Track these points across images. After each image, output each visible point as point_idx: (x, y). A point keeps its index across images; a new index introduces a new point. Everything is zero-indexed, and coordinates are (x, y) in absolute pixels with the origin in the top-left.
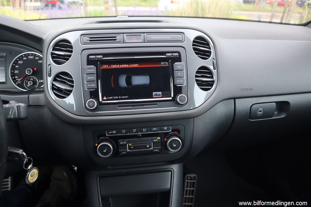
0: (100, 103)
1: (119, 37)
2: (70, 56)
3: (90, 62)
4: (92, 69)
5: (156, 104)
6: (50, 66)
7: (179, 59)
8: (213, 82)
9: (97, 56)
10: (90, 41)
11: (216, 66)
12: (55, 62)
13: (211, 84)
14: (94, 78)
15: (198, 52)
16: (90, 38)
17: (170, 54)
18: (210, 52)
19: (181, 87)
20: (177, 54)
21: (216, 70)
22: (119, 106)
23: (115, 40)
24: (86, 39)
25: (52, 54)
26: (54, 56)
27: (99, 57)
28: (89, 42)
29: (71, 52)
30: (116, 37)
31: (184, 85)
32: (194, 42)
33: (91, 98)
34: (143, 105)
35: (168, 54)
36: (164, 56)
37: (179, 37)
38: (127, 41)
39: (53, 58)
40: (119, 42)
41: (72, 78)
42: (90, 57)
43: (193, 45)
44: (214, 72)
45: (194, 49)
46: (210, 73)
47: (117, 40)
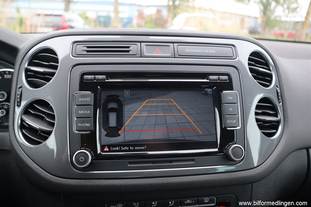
0: (96, 157)
1: (133, 48)
2: (53, 74)
3: (84, 85)
4: (88, 96)
5: (193, 160)
6: (20, 90)
7: (229, 86)
8: (278, 122)
9: (97, 76)
10: (88, 51)
11: (280, 96)
12: (29, 83)
13: (275, 126)
14: (89, 112)
15: (257, 75)
16: (88, 47)
17: (216, 77)
18: (270, 76)
19: (233, 130)
20: (227, 77)
21: (281, 104)
22: (130, 163)
23: (128, 51)
24: (81, 48)
25: (27, 70)
26: (29, 75)
27: (100, 77)
28: (86, 53)
29: (56, 68)
30: (128, 47)
31: (238, 128)
32: (250, 59)
33: (82, 146)
34: (171, 162)
35: (212, 77)
36: (205, 80)
37: (228, 51)
38: (146, 54)
39: (27, 77)
40: (134, 55)
42: (85, 76)
43: (249, 64)
44: (279, 106)
45: (252, 70)
46: (274, 108)
47: (131, 53)
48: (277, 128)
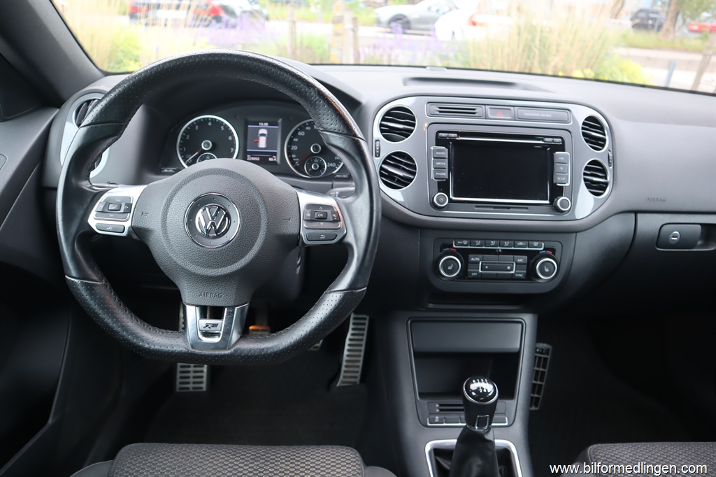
0: (451, 201)
1: (479, 110)
2: (411, 131)
3: (440, 141)
4: (444, 151)
5: (527, 208)
6: (378, 143)
7: (561, 148)
8: (607, 184)
9: (450, 134)
10: (440, 112)
11: (612, 161)
12: (386, 137)
13: (603, 187)
14: (445, 164)
15: (590, 139)
16: (440, 108)
17: (550, 139)
18: (604, 140)
19: (562, 187)
20: (560, 140)
21: (611, 168)
22: (476, 207)
23: (474, 113)
24: (435, 108)
25: (381, 125)
26: (385, 130)
27: (453, 135)
28: (438, 113)
29: (413, 125)
30: (474, 109)
31: (567, 185)
32: (584, 124)
33: (439, 191)
34: (509, 208)
35: (546, 139)
36: (541, 142)
37: (563, 114)
38: (490, 117)
39: (382, 131)
40: (479, 117)
41: (413, 161)
42: (440, 134)
43: (583, 128)
44: (609, 170)
45: (584, 134)
46: (604, 171)
47: (476, 115)
48: (604, 189)
